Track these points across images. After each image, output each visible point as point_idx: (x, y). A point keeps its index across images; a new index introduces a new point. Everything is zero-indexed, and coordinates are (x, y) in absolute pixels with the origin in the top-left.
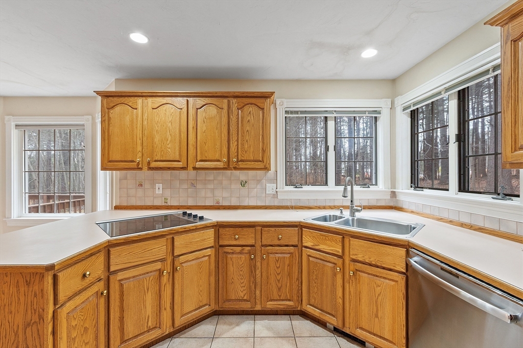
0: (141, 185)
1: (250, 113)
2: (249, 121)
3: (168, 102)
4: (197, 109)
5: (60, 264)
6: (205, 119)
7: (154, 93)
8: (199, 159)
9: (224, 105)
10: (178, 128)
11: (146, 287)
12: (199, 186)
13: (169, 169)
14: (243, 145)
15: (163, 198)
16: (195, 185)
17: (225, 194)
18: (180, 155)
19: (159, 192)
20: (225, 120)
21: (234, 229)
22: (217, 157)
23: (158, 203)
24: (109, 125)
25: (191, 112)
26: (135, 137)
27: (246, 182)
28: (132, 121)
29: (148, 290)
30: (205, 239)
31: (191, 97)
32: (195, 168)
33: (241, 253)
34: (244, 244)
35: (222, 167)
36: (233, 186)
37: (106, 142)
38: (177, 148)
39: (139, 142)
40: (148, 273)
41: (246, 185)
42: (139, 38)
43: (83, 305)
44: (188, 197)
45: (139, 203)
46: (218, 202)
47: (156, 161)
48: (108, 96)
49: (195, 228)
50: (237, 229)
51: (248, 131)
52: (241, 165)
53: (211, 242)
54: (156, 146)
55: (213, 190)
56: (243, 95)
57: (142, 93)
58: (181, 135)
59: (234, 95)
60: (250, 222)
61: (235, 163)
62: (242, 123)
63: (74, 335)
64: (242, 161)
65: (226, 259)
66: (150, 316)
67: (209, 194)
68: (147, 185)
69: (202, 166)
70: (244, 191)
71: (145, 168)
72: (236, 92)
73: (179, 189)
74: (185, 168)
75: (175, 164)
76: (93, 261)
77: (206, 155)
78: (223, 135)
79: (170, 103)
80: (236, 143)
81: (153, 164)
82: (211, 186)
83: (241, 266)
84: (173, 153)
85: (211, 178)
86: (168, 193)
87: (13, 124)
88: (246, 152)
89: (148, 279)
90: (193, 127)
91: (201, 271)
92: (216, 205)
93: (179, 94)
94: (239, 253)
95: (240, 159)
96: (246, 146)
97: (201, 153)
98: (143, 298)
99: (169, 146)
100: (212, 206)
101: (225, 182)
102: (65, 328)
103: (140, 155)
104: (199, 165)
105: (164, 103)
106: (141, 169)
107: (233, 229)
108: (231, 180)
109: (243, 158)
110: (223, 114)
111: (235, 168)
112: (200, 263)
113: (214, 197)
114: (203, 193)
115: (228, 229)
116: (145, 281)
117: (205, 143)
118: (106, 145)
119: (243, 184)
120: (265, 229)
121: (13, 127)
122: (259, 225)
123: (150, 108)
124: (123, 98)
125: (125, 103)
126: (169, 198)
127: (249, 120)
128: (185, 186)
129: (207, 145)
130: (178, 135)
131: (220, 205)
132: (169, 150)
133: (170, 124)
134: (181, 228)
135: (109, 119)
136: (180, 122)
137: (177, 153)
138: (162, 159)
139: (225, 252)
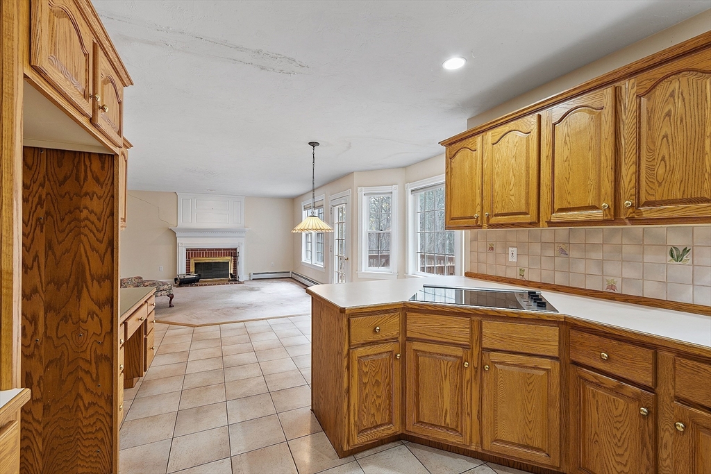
0: (492, 249)
1: (672, 95)
2: (669, 114)
3: (510, 129)
4: (555, 124)
5: (350, 310)
6: (567, 138)
7: (494, 122)
8: (557, 207)
9: (605, 101)
10: (524, 163)
11: (443, 372)
12: (574, 254)
13: (513, 225)
14: (651, 169)
15: (518, 269)
16: (567, 252)
17: (629, 273)
18: (527, 204)
19: (513, 259)
20: (607, 128)
21: (601, 339)
22: (590, 200)
23: (512, 274)
24: (451, 176)
25: (546, 132)
26: (474, 186)
27: (686, 251)
28: (471, 167)
29: (446, 376)
30: (538, 340)
31: (544, 109)
32: (550, 224)
33: (616, 391)
34: (624, 376)
35: (601, 218)
36: (648, 258)
37: (449, 197)
38: (523, 194)
39: (478, 191)
40: (446, 355)
41: (688, 256)
42: (455, 64)
43: (375, 358)
44: (554, 270)
45: (490, 273)
46: (612, 287)
47: (496, 215)
48: (450, 144)
49: (516, 316)
50: (608, 340)
51: (666, 136)
52: (647, 212)
53: (553, 348)
54: (495, 194)
55: (601, 263)
56: (651, 63)
57: (480, 128)
58: (529, 174)
59: (629, 71)
60: (639, 334)
61: (630, 210)
62: (649, 123)
63: (365, 381)
64: (648, 204)
65: (584, 392)
66: (448, 410)
67: (594, 270)
68: (499, 250)
69: (562, 220)
70: (680, 270)
71: (485, 225)
72: (633, 64)
73: (541, 256)
74: (535, 223)
75: (521, 219)
76: (386, 319)
77: (569, 199)
78: (603, 158)
79: (514, 128)
80: (633, 169)
81: (493, 220)
82: (599, 255)
83: (616, 419)
84: (517, 202)
85: (598, 240)
86: (524, 262)
87: (410, 190)
88: (660, 184)
89: (446, 362)
90: (547, 157)
91: (529, 389)
92: (608, 290)
93: (525, 112)
94: (611, 390)
95: (643, 200)
96: (661, 171)
97: (561, 197)
98: (440, 385)
99: (511, 193)
100: (599, 291)
101: (629, 250)
102: (356, 369)
103: (479, 208)
104: (557, 217)
105: (506, 131)
106: (480, 227)
107: (597, 337)
108: (643, 245)
109: (652, 199)
110: (603, 118)
111: (633, 221)
112: (528, 376)
113: (603, 275)
114: (581, 267)
115: (587, 335)
116: (442, 365)
117: (568, 180)
118: (449, 200)
119: (678, 254)
120: (685, 361)
121: (410, 192)
122: (670, 350)
123: (490, 144)
124: (464, 141)
125: (465, 146)
126: (526, 270)
127: (670, 111)
128: (550, 253)
129: (570, 182)
130: (524, 175)
131: (616, 292)
132: (513, 198)
133: (513, 161)
134: (492, 310)
135: (451, 168)
136: (528, 152)
137: (523, 201)
138: (503, 212)
139: (581, 378)
